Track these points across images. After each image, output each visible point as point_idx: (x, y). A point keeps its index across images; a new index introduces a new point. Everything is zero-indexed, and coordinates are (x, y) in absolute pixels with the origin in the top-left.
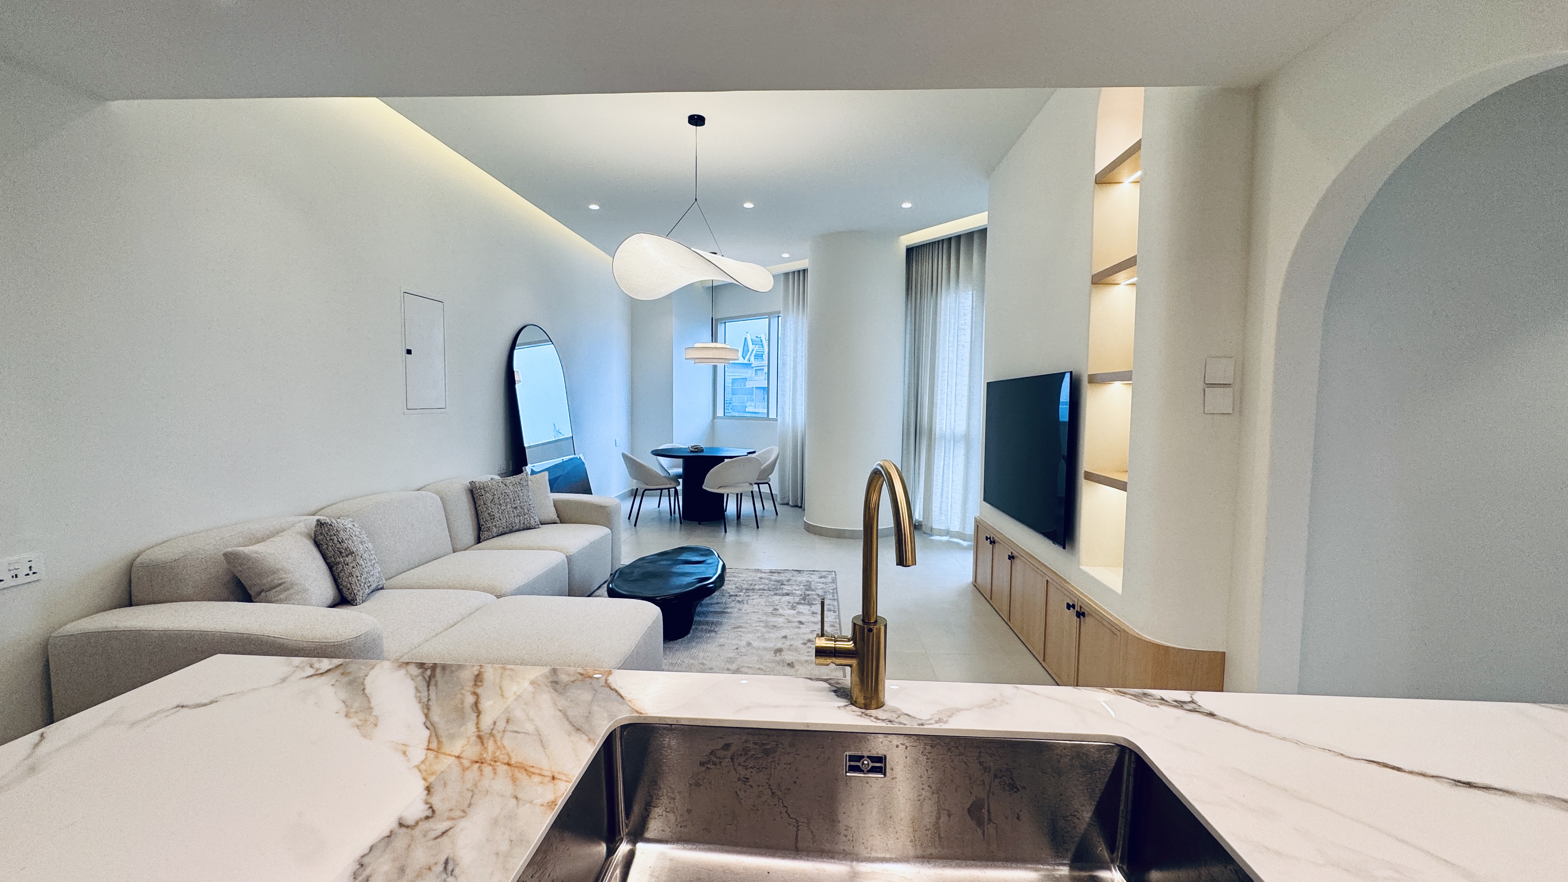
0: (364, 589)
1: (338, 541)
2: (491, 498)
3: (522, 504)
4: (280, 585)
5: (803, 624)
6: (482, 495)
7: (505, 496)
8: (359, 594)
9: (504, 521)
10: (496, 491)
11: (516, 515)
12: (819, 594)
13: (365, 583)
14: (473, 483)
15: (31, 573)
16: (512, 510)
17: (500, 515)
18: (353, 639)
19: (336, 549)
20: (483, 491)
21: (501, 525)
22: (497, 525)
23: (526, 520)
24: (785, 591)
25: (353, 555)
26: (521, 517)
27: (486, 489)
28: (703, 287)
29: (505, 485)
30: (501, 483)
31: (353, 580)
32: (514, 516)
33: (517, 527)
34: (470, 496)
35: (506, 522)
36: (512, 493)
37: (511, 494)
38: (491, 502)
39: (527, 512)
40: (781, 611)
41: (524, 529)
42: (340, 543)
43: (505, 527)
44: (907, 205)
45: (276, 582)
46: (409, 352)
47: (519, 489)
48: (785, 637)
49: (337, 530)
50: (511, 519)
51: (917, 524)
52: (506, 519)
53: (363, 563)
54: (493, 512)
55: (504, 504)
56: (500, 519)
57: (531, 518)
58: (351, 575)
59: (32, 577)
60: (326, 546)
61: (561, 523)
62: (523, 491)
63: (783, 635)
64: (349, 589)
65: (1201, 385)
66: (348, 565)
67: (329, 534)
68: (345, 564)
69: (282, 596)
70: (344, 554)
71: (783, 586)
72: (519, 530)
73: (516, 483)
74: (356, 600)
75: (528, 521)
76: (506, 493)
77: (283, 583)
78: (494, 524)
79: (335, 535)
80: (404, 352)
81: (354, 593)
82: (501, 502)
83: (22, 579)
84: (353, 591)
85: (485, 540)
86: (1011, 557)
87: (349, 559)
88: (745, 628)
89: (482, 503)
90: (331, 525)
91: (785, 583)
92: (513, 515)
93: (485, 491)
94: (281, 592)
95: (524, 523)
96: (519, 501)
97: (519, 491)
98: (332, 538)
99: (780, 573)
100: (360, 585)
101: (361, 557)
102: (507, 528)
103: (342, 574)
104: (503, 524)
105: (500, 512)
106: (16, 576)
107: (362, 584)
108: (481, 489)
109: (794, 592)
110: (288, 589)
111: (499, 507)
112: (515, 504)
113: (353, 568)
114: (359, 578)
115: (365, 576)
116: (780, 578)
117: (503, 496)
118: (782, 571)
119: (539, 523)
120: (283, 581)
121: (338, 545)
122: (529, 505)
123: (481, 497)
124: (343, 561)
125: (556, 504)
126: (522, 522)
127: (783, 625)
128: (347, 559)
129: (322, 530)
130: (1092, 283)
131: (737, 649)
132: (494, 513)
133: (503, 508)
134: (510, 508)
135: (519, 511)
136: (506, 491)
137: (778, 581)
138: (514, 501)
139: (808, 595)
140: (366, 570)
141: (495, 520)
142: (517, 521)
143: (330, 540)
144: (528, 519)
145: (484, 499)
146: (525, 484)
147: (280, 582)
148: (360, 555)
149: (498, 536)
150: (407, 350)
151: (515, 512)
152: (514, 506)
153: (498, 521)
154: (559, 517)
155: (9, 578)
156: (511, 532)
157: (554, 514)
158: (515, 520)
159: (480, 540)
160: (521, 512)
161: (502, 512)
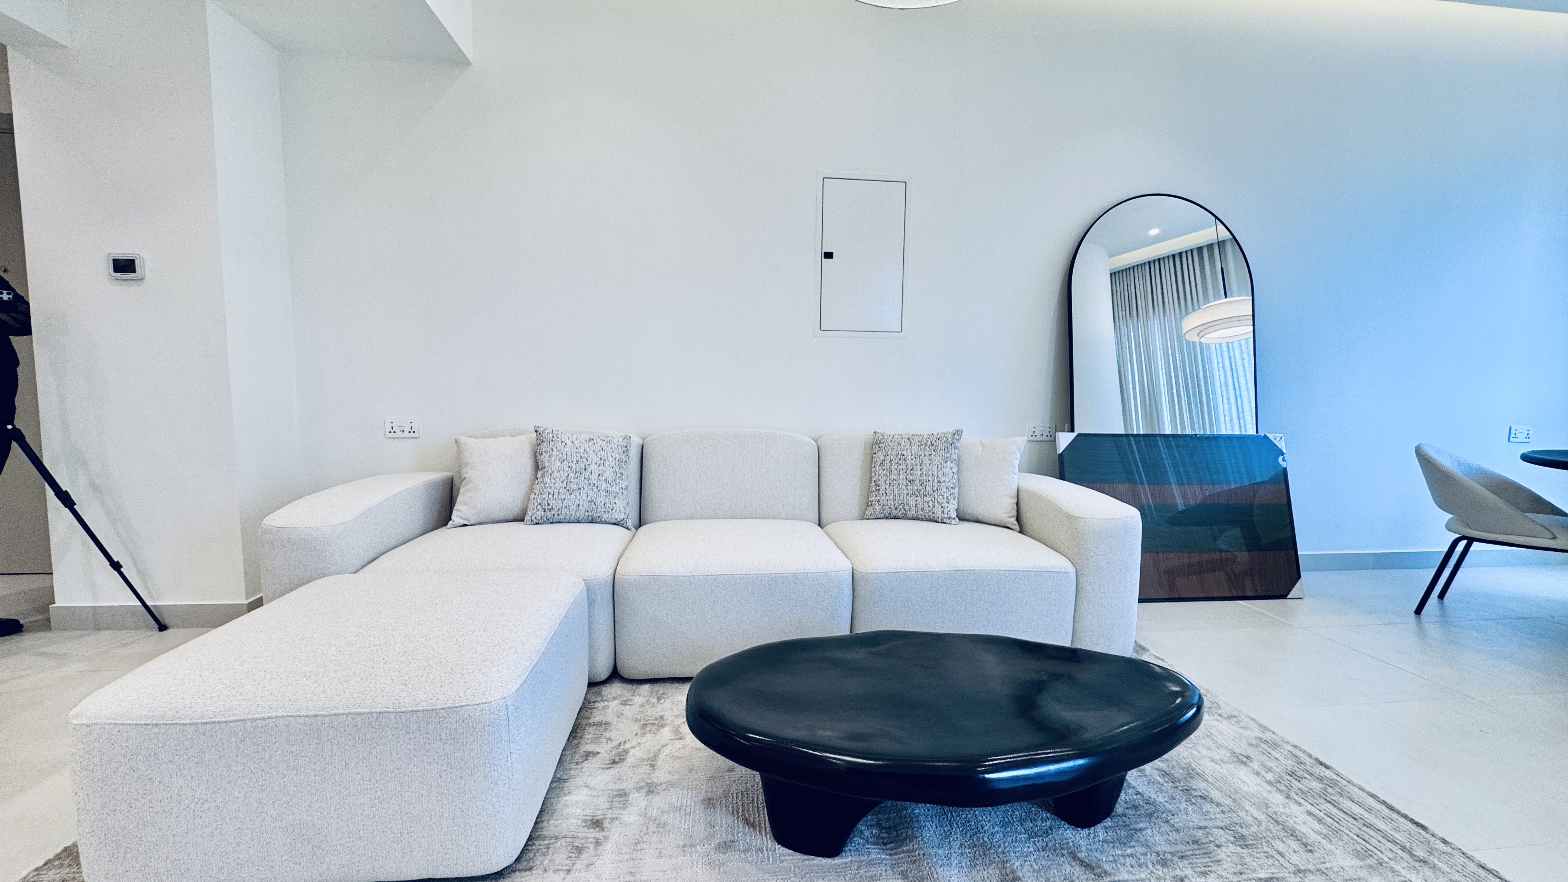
0: (536, 510)
2: (882, 458)
3: (925, 478)
7: (900, 459)
9: (891, 497)
10: (890, 450)
11: (910, 492)
13: (540, 504)
14: (875, 434)
15: (412, 431)
16: (905, 484)
17: (887, 487)
18: (274, 528)
21: (886, 502)
22: (881, 500)
23: (926, 505)
26: (919, 499)
32: (908, 494)
33: (913, 512)
35: (895, 500)
36: (913, 457)
37: (910, 458)
38: (880, 465)
39: (931, 492)
41: (925, 519)
43: (894, 508)
46: (829, 255)
47: (927, 453)
50: (902, 497)
52: (895, 495)
53: (549, 482)
55: (896, 472)
56: (886, 493)
57: (937, 504)
59: (412, 435)
61: (1021, 531)
72: (917, 519)
75: (929, 506)
76: (903, 455)
78: (878, 498)
80: (819, 255)
82: (892, 468)
83: (406, 434)
85: (864, 519)
92: (905, 492)
95: (923, 509)
96: (920, 472)
97: (925, 456)
101: (551, 475)
102: (896, 509)
104: (892, 502)
105: (887, 482)
106: (403, 431)
107: (536, 504)
111: (888, 475)
112: (912, 475)
115: (544, 496)
117: (897, 459)
119: (954, 515)
122: (939, 482)
126: (920, 506)
132: (880, 482)
133: (892, 477)
134: (903, 479)
135: (916, 488)
136: (904, 452)
138: (912, 470)
140: (550, 490)
141: (880, 492)
142: (912, 503)
144: (930, 504)
148: (550, 472)
149: (885, 518)
150: (825, 253)
151: (910, 488)
152: (910, 478)
153: (883, 494)
154: (1018, 519)
155: (398, 432)
156: (903, 518)
157: (1004, 510)
158: (907, 500)
159: (863, 517)
160: (920, 490)
161: (890, 483)
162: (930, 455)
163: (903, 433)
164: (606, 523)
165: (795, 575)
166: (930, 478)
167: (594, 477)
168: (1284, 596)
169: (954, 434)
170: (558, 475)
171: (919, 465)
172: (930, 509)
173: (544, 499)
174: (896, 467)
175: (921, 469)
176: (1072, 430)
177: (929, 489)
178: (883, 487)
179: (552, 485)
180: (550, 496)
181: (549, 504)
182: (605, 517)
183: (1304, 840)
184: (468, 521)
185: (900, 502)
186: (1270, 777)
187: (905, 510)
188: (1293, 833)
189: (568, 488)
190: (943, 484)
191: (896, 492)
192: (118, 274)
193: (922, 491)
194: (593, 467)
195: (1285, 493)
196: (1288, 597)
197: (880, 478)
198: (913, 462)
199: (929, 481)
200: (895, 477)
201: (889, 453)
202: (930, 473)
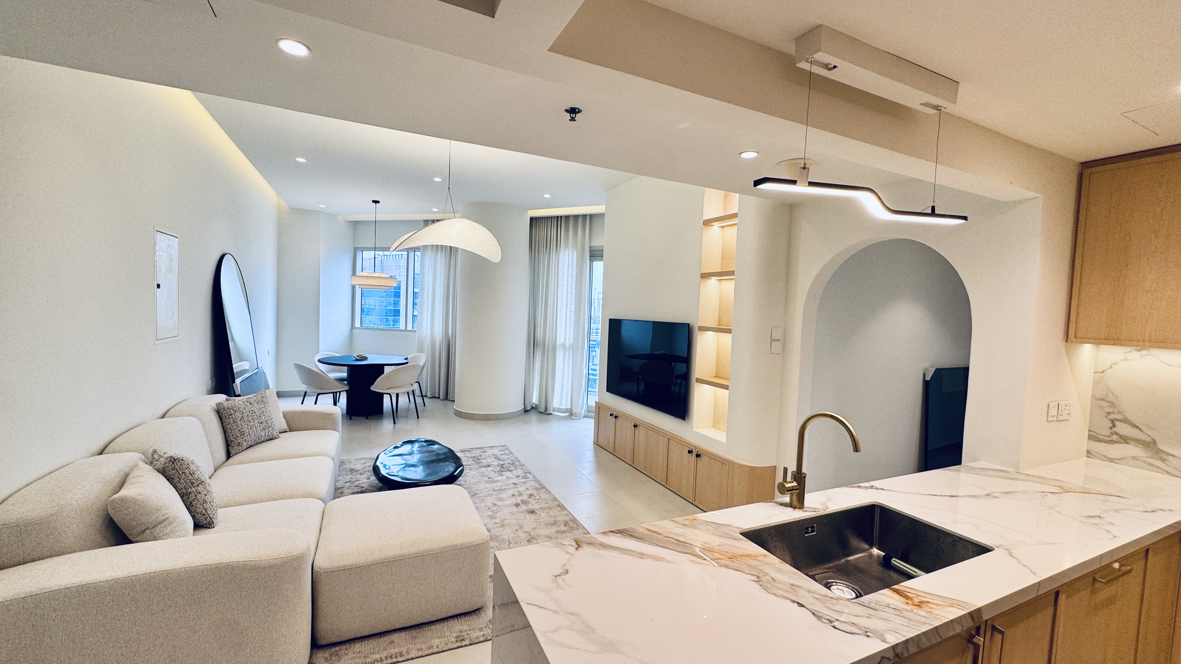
1: (190, 473)
2: (240, 416)
3: (266, 419)
4: (164, 520)
5: (517, 485)
6: (232, 415)
7: (252, 413)
8: (214, 517)
9: (253, 435)
10: (244, 410)
11: (262, 429)
12: (509, 462)
14: (220, 404)
16: (258, 425)
17: (250, 430)
19: (188, 481)
20: (232, 411)
23: (270, 433)
24: (486, 464)
25: (203, 483)
26: (266, 430)
27: (235, 409)
28: (346, 221)
29: (251, 404)
30: (246, 402)
31: (208, 506)
32: (261, 430)
33: (263, 439)
34: (217, 416)
35: (255, 436)
36: (258, 410)
38: (240, 420)
40: (496, 479)
41: (267, 440)
42: (192, 475)
44: (547, 196)
45: (161, 518)
46: (159, 286)
47: (263, 406)
48: (513, 495)
49: (188, 464)
50: (258, 433)
51: (534, 406)
52: (255, 433)
54: (243, 429)
55: (252, 421)
56: (250, 434)
57: (274, 430)
58: (205, 502)
60: (178, 479)
61: (291, 431)
62: (266, 407)
63: (511, 494)
64: (204, 515)
65: (769, 340)
66: (200, 493)
67: (182, 468)
68: (197, 493)
69: (168, 530)
70: (196, 484)
71: (480, 461)
72: (263, 442)
73: (259, 401)
74: (213, 523)
77: (167, 518)
78: (244, 438)
79: (186, 468)
80: (154, 286)
81: (210, 518)
82: (250, 419)
84: (209, 516)
85: (236, 454)
86: (635, 426)
87: (200, 488)
88: (480, 493)
89: (232, 422)
90: (182, 460)
91: (480, 458)
92: (260, 429)
93: (234, 410)
94: (166, 527)
95: (268, 435)
96: (264, 417)
97: (263, 408)
98: (184, 471)
99: (469, 451)
100: (214, 509)
103: (195, 502)
104: (250, 439)
105: (249, 428)
108: (230, 409)
109: (491, 463)
110: (172, 523)
111: (248, 423)
112: (260, 419)
113: (206, 495)
114: (212, 503)
116: (473, 455)
117: (251, 414)
118: (470, 450)
120: (167, 516)
121: (190, 477)
122: (270, 417)
123: (230, 417)
124: (195, 491)
125: (285, 415)
126: (266, 435)
127: (505, 487)
128: (199, 488)
129: (175, 466)
130: (701, 277)
131: (489, 509)
133: (252, 424)
134: (257, 423)
135: (264, 425)
136: (252, 409)
137: (474, 457)
138: (260, 417)
139: (503, 464)
141: (245, 435)
142: (263, 434)
143: (182, 473)
144: (272, 431)
145: (234, 418)
146: (266, 401)
147: (164, 518)
149: (247, 449)
151: (262, 426)
152: (260, 421)
153: (247, 436)
156: (257, 444)
158: (261, 434)
161: (251, 428)
171: (262, 413)
178: (247, 432)
185: (257, 436)
187: (259, 440)
193: (267, 426)
198: (259, 412)
200: (253, 424)
202: (268, 415)
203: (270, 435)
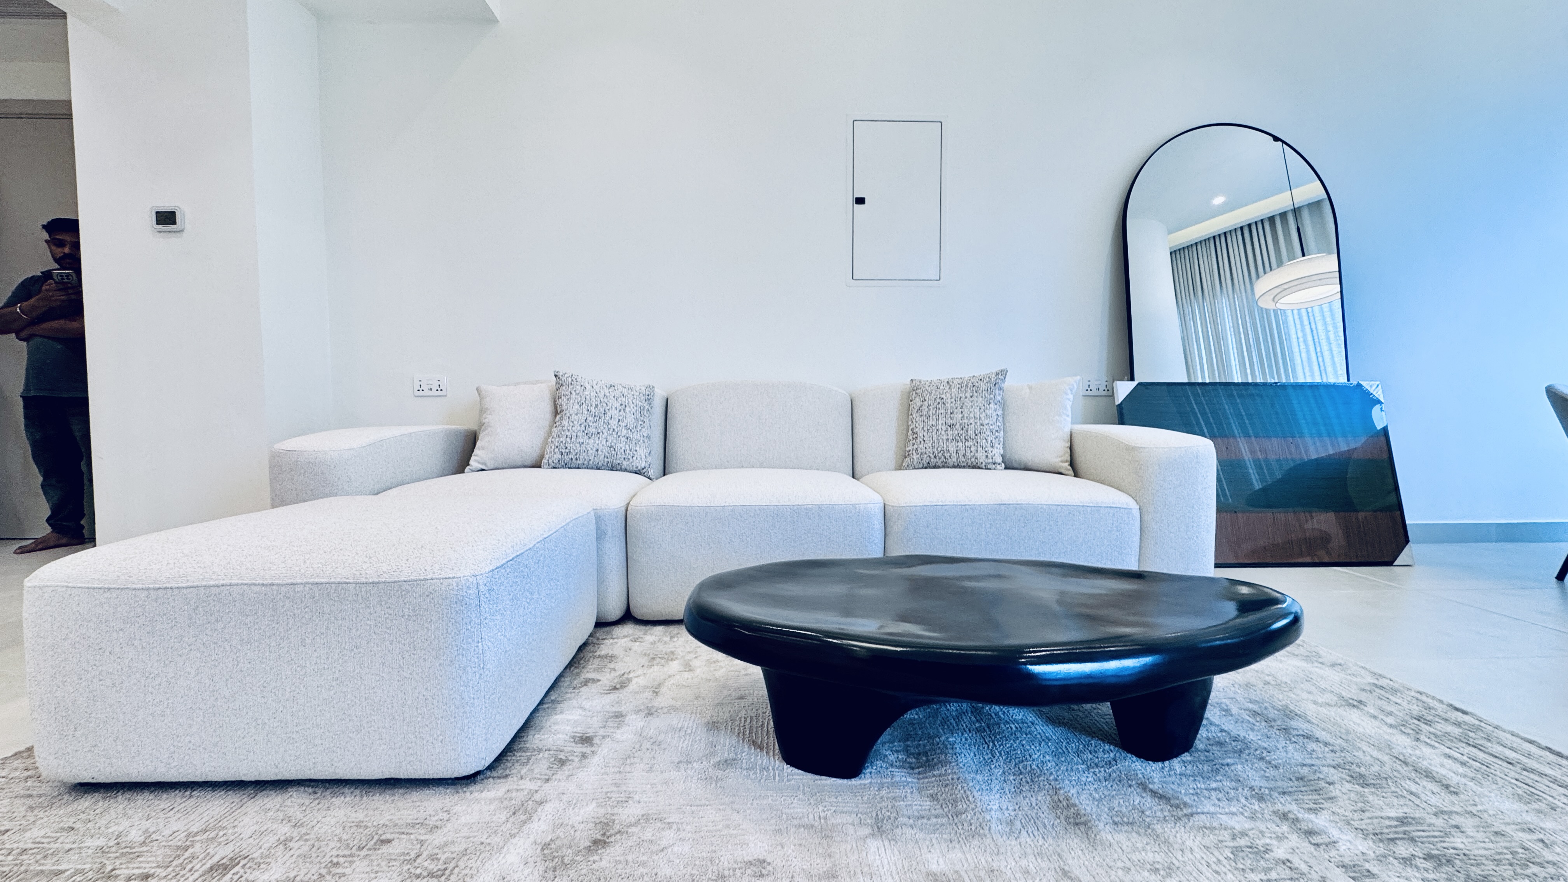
0: (553, 453)
2: (919, 404)
3: (966, 421)
7: (939, 403)
9: (930, 445)
10: (928, 395)
11: (950, 437)
13: (557, 447)
14: (912, 382)
15: (440, 389)
17: (925, 434)
22: (919, 449)
23: (969, 451)
32: (948, 440)
35: (933, 447)
36: (953, 400)
37: (949, 401)
38: (917, 412)
39: (973, 436)
41: (969, 467)
46: (860, 201)
47: (968, 395)
50: (941, 444)
53: (567, 424)
56: (924, 441)
57: (980, 449)
59: (439, 393)
72: (958, 466)
75: (971, 452)
76: (942, 399)
78: (916, 446)
80: (850, 201)
82: (930, 413)
83: (434, 393)
85: (899, 470)
92: (945, 437)
95: (964, 455)
96: (961, 416)
97: (966, 398)
101: (569, 418)
102: (935, 457)
105: (925, 429)
106: (431, 389)
107: (553, 447)
111: (926, 421)
112: (952, 419)
115: (561, 439)
117: (936, 404)
119: (999, 460)
122: (982, 425)
126: (961, 453)
132: (917, 430)
133: (931, 423)
134: (942, 424)
135: (956, 432)
140: (568, 434)
141: (918, 441)
142: (952, 449)
144: (973, 449)
148: (568, 415)
150: (856, 198)
151: (950, 433)
152: (950, 422)
153: (921, 442)
154: (1072, 464)
155: (426, 390)
156: (943, 467)
157: (1057, 455)
158: (947, 446)
159: (900, 467)
160: (961, 435)
161: (928, 430)
162: (971, 397)
163: (942, 378)
164: (626, 470)
165: (820, 507)
166: (972, 421)
167: (613, 423)
168: (1390, 563)
169: (998, 374)
170: (576, 417)
171: (959, 408)
172: (972, 454)
173: (562, 442)
174: (934, 412)
175: (962, 412)
176: (1132, 379)
177: (971, 433)
178: (921, 435)
179: (570, 428)
180: (568, 439)
181: (566, 448)
182: (625, 464)
183: (1445, 782)
184: (485, 465)
185: (939, 449)
186: (1390, 720)
187: (945, 458)
188: (1428, 775)
189: (586, 432)
190: (987, 427)
191: (935, 439)
192: (160, 227)
193: (964, 435)
194: (614, 412)
195: (1386, 448)
196: (1395, 563)
197: (917, 425)
198: (952, 405)
199: (971, 424)
200: (934, 423)
201: (927, 398)
202: (972, 415)
203: (969, 455)
